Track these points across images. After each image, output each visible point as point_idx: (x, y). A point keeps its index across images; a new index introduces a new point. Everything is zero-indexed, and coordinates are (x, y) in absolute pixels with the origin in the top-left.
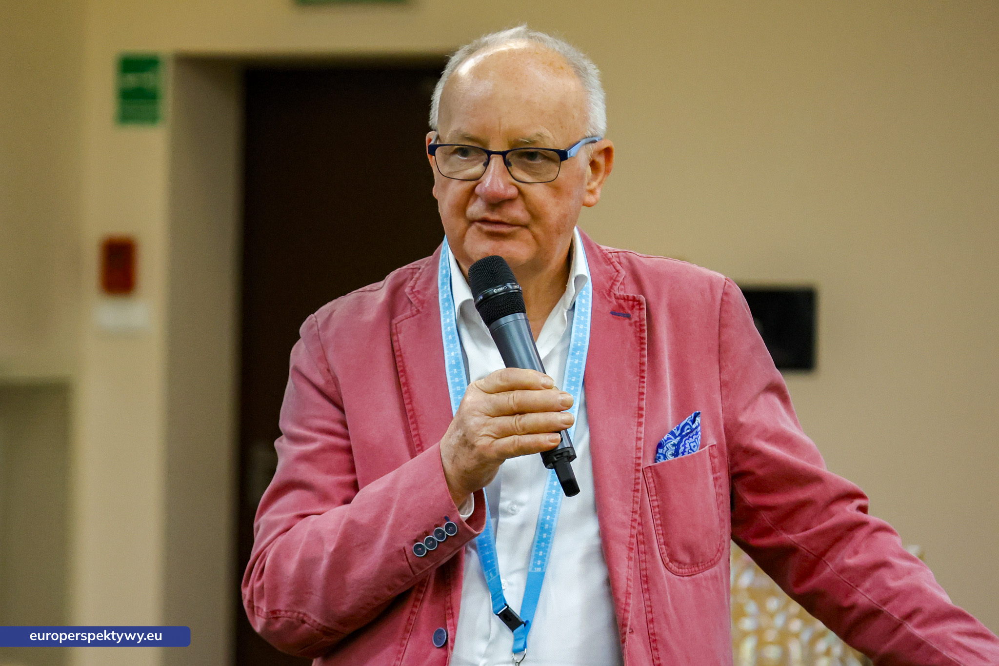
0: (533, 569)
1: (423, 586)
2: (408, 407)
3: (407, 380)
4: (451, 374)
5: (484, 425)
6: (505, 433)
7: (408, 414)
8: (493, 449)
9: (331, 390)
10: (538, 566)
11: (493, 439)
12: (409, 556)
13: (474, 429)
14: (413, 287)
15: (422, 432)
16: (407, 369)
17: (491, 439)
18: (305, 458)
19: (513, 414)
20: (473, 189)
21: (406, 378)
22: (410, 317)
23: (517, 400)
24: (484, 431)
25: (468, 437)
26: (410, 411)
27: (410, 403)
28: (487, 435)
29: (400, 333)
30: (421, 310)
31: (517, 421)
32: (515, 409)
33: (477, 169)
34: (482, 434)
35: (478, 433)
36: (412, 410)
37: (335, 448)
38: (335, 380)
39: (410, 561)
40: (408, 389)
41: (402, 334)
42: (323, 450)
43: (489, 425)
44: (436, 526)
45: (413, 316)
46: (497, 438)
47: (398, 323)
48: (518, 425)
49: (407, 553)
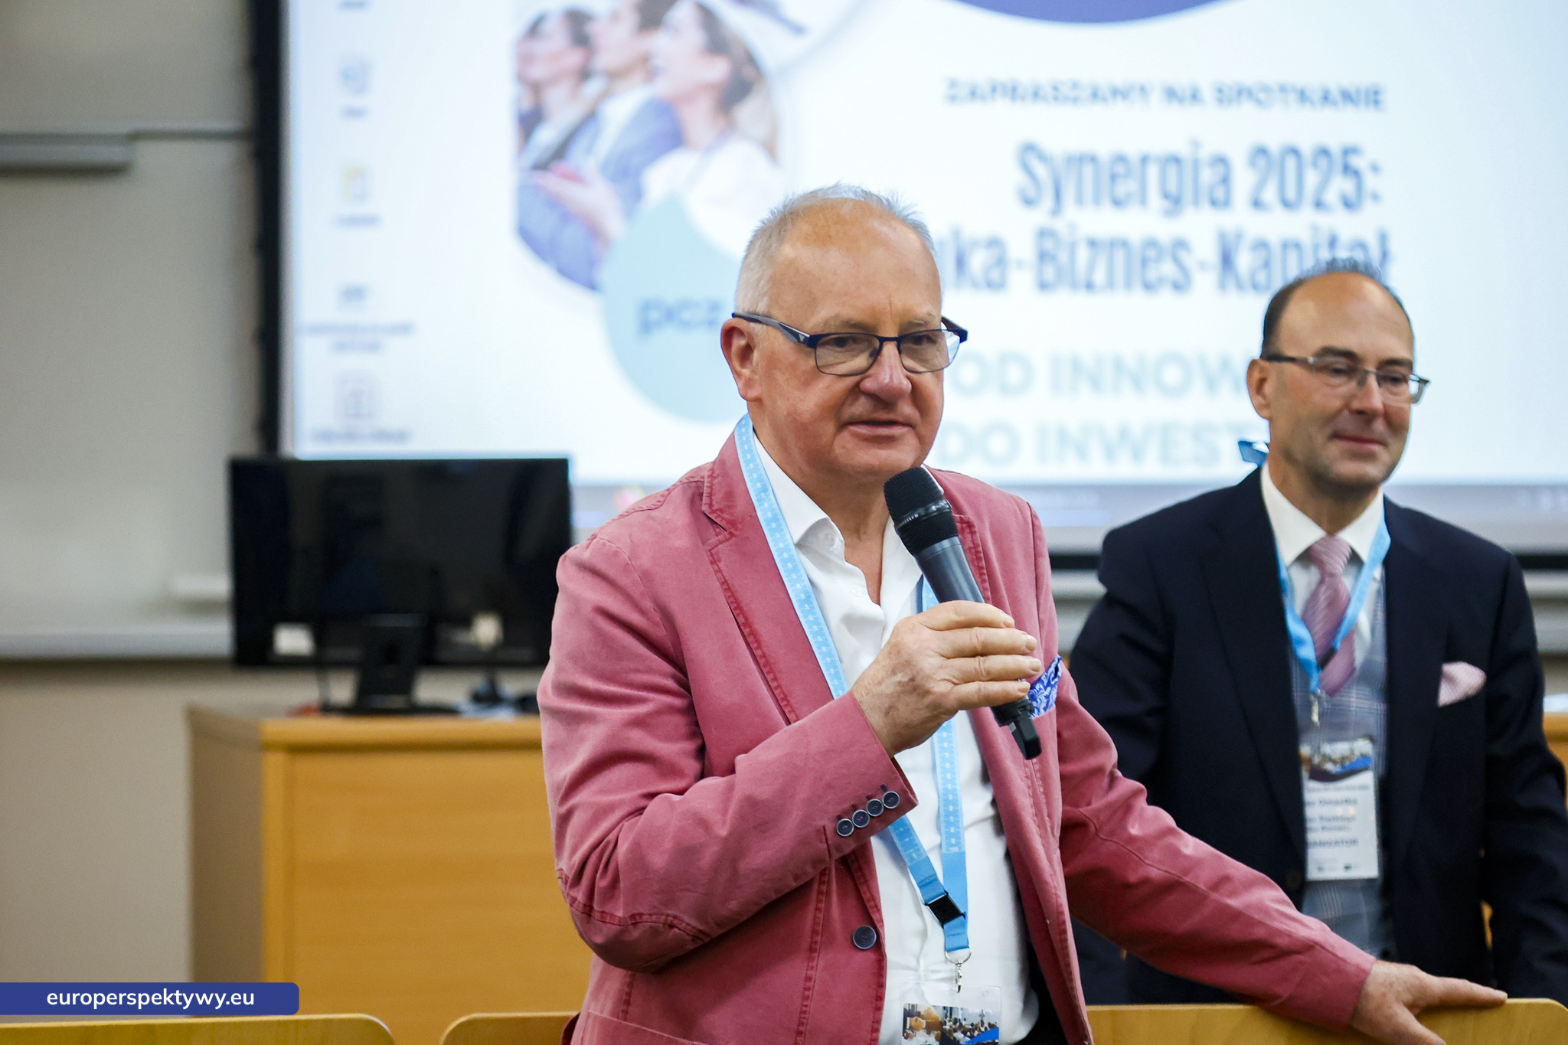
0: (948, 849)
1: (825, 874)
2: (758, 653)
3: (746, 619)
4: (802, 612)
5: (941, 667)
6: (967, 680)
7: (760, 661)
8: (952, 697)
9: (660, 633)
10: (952, 845)
11: (952, 685)
12: (829, 836)
13: (928, 672)
14: (711, 505)
15: (783, 683)
16: (743, 604)
17: (950, 685)
18: (638, 722)
19: (974, 654)
20: (858, 384)
21: (744, 616)
22: (724, 542)
23: (982, 639)
24: (942, 675)
25: (918, 681)
26: (761, 657)
27: (759, 647)
28: (947, 680)
29: (720, 561)
30: (735, 533)
31: (981, 663)
32: (979, 648)
33: (861, 361)
34: (939, 678)
35: (935, 676)
36: (764, 656)
37: (671, 710)
38: (668, 618)
39: (830, 842)
40: (751, 630)
41: (722, 563)
42: (658, 712)
43: (947, 667)
44: (869, 798)
45: (727, 540)
46: (956, 684)
47: (713, 548)
48: (982, 667)
49: (827, 832)
